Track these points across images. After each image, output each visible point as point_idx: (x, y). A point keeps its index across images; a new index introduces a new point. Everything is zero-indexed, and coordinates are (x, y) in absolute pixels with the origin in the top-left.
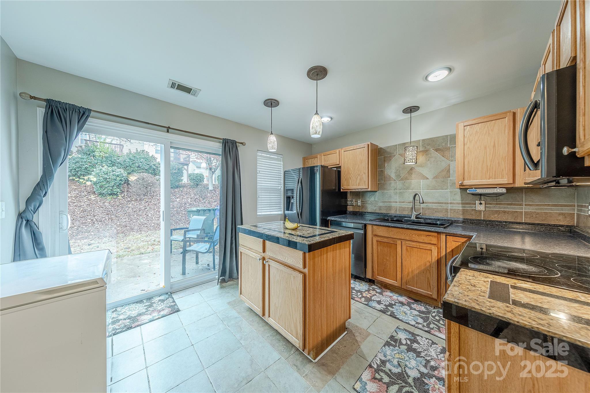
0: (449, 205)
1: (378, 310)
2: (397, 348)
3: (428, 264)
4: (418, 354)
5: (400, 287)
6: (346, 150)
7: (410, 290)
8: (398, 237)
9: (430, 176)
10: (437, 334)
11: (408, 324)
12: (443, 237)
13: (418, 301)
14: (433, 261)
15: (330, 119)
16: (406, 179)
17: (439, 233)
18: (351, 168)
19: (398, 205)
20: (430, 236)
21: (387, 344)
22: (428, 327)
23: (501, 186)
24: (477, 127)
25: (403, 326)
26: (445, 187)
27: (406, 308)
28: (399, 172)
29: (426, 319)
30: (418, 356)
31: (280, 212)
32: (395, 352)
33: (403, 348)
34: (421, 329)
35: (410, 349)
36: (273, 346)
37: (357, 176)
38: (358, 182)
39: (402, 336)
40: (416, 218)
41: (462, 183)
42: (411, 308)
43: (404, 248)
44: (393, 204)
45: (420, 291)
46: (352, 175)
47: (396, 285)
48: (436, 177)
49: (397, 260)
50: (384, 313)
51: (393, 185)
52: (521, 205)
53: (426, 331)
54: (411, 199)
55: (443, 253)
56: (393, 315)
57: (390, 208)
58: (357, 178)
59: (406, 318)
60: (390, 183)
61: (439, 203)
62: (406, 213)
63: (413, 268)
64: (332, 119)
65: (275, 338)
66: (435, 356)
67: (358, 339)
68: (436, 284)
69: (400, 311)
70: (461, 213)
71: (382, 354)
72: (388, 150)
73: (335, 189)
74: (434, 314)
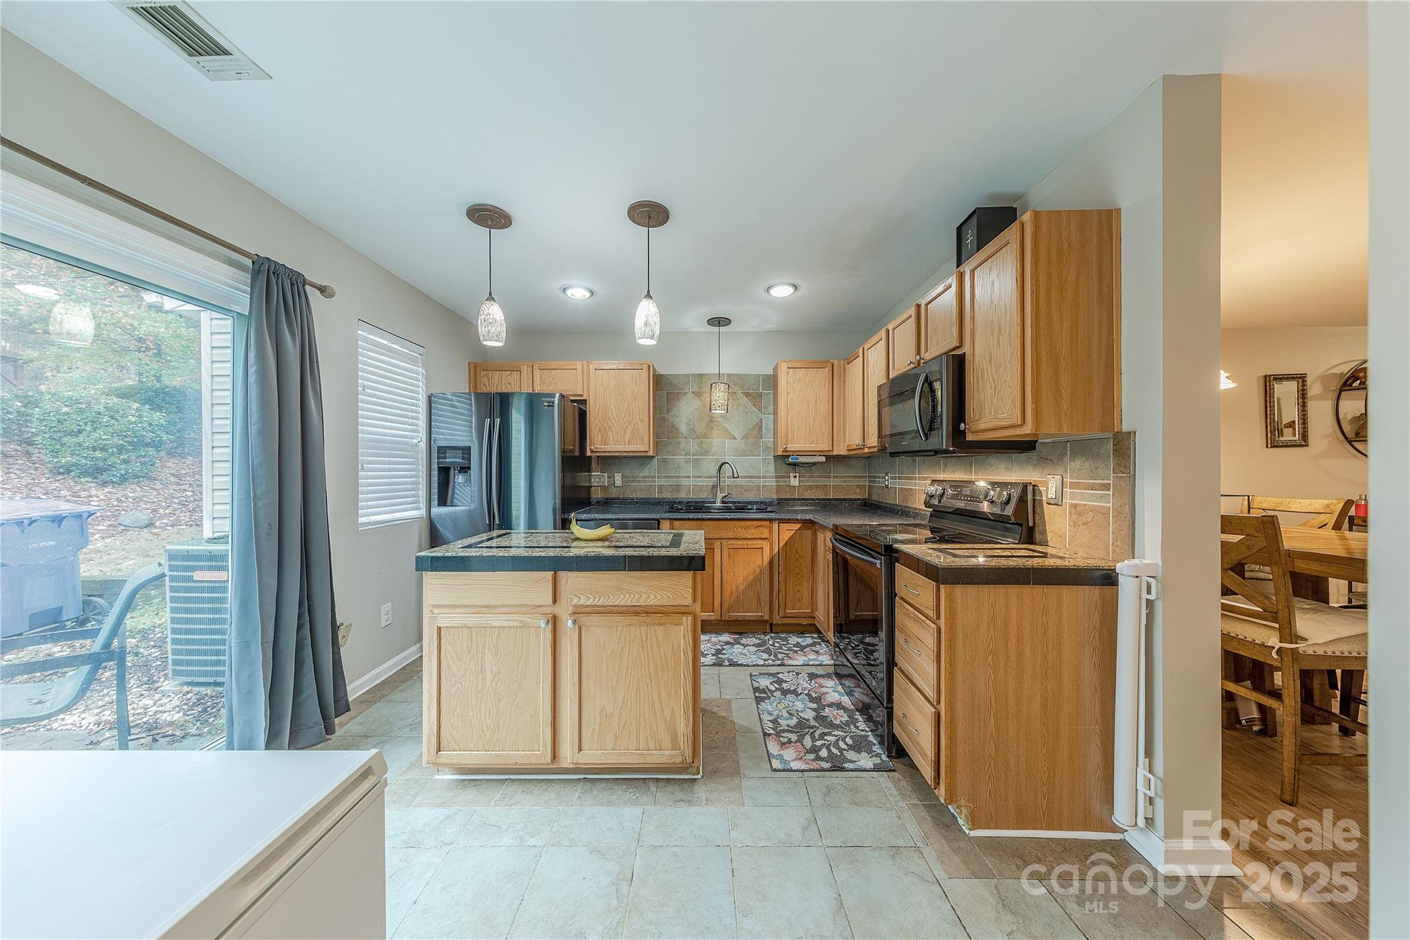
0: (761, 479)
1: (711, 665)
2: (772, 698)
3: (758, 570)
4: (795, 692)
5: (718, 620)
6: (601, 368)
7: (734, 618)
8: (717, 536)
9: (738, 434)
10: (791, 662)
11: (757, 665)
12: (775, 525)
13: (744, 633)
14: (764, 564)
15: (588, 295)
16: (705, 436)
17: (771, 520)
18: (613, 408)
19: (691, 482)
20: (761, 526)
21: (758, 701)
22: (779, 660)
23: (820, 453)
24: (801, 372)
25: (755, 671)
26: (757, 453)
27: (738, 649)
28: (694, 422)
29: (768, 652)
30: (797, 695)
31: (415, 513)
32: (775, 704)
33: (778, 694)
34: (773, 665)
35: (785, 692)
36: (609, 803)
37: (626, 424)
38: (628, 436)
39: (764, 682)
40: (723, 502)
41: (786, 448)
42: (745, 646)
43: (725, 551)
44: (684, 482)
45: (748, 616)
46: (614, 422)
47: (713, 618)
48: (745, 437)
49: (713, 576)
50: (721, 665)
51: (682, 446)
52: (830, 477)
53: (779, 665)
54: (714, 471)
55: (776, 550)
56: (733, 664)
57: (678, 488)
58: (625, 430)
59: (750, 660)
60: (679, 443)
61: (749, 477)
62: (704, 495)
63: (738, 582)
64: (592, 293)
65: (597, 791)
66: (809, 686)
67: (723, 714)
68: (768, 599)
69: (735, 652)
70: (775, 491)
71: (766, 714)
72: (675, 381)
73: (573, 451)
74: (771, 642)
